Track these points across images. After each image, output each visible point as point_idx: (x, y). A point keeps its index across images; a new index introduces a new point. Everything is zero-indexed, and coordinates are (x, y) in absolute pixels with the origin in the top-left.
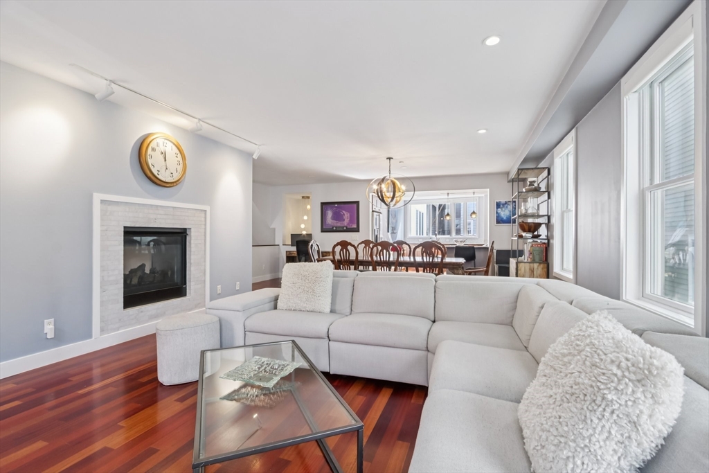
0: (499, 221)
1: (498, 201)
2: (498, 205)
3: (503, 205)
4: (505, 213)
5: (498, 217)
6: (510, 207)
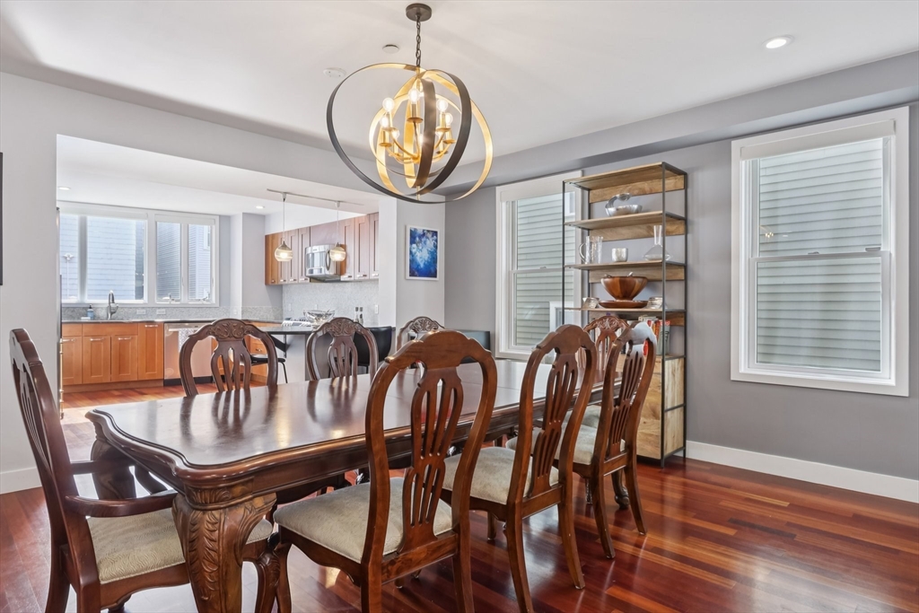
0: (415, 271)
1: (413, 227)
2: (413, 237)
3: (420, 237)
4: (422, 256)
5: (412, 261)
6: (430, 243)
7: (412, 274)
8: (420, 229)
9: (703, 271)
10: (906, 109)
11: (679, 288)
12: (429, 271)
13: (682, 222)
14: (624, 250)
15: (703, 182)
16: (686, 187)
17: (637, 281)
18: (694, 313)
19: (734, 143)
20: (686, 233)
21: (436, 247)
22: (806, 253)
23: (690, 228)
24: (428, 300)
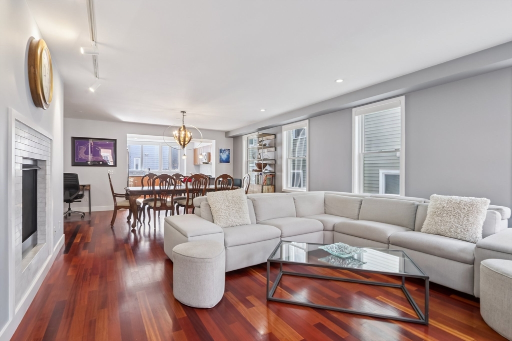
0: (221, 161)
1: (221, 148)
2: (221, 151)
3: (223, 151)
4: (224, 156)
5: (221, 158)
6: (227, 153)
7: (220, 162)
8: (223, 149)
12: (227, 161)
16: (275, 138)
21: (229, 154)
24: (226, 169)
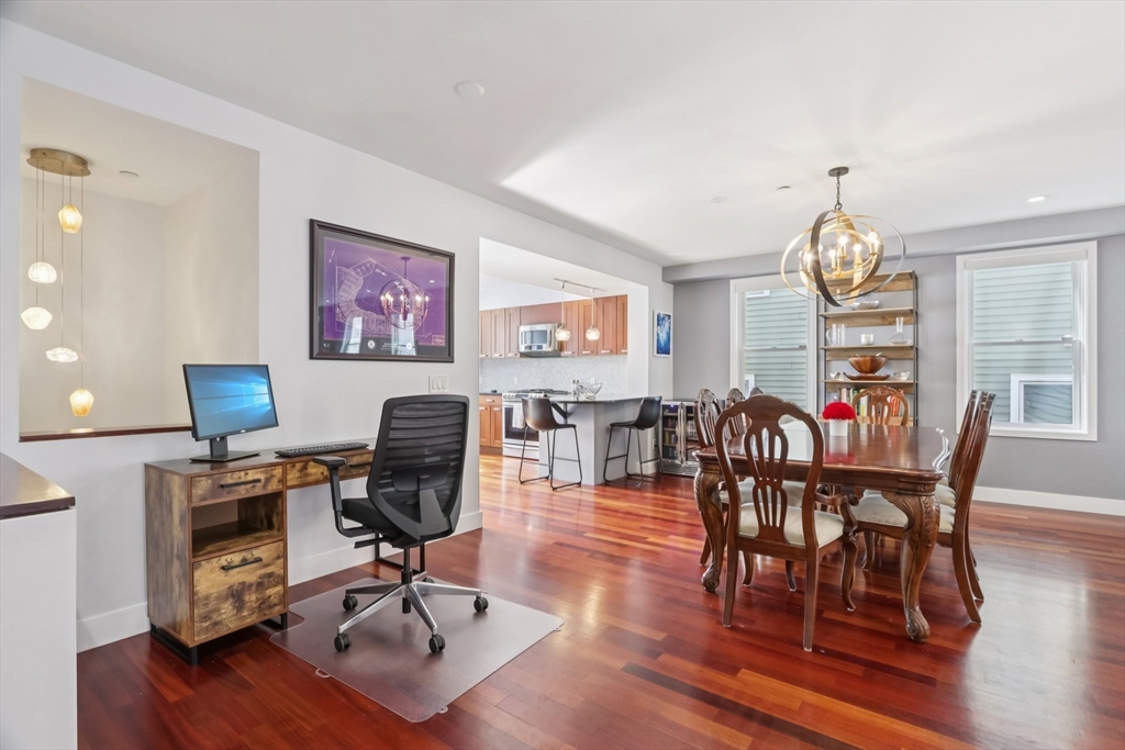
0: (659, 348)
1: (658, 312)
2: (659, 319)
3: (662, 320)
6: (667, 326)
7: (658, 351)
8: (662, 313)
9: (931, 351)
10: (1095, 243)
11: (910, 365)
12: (667, 349)
13: (913, 315)
14: (872, 336)
15: (931, 286)
16: (917, 288)
17: (883, 359)
18: (924, 383)
19: (958, 258)
20: (917, 322)
21: (670, 328)
22: (1013, 340)
23: (920, 320)
